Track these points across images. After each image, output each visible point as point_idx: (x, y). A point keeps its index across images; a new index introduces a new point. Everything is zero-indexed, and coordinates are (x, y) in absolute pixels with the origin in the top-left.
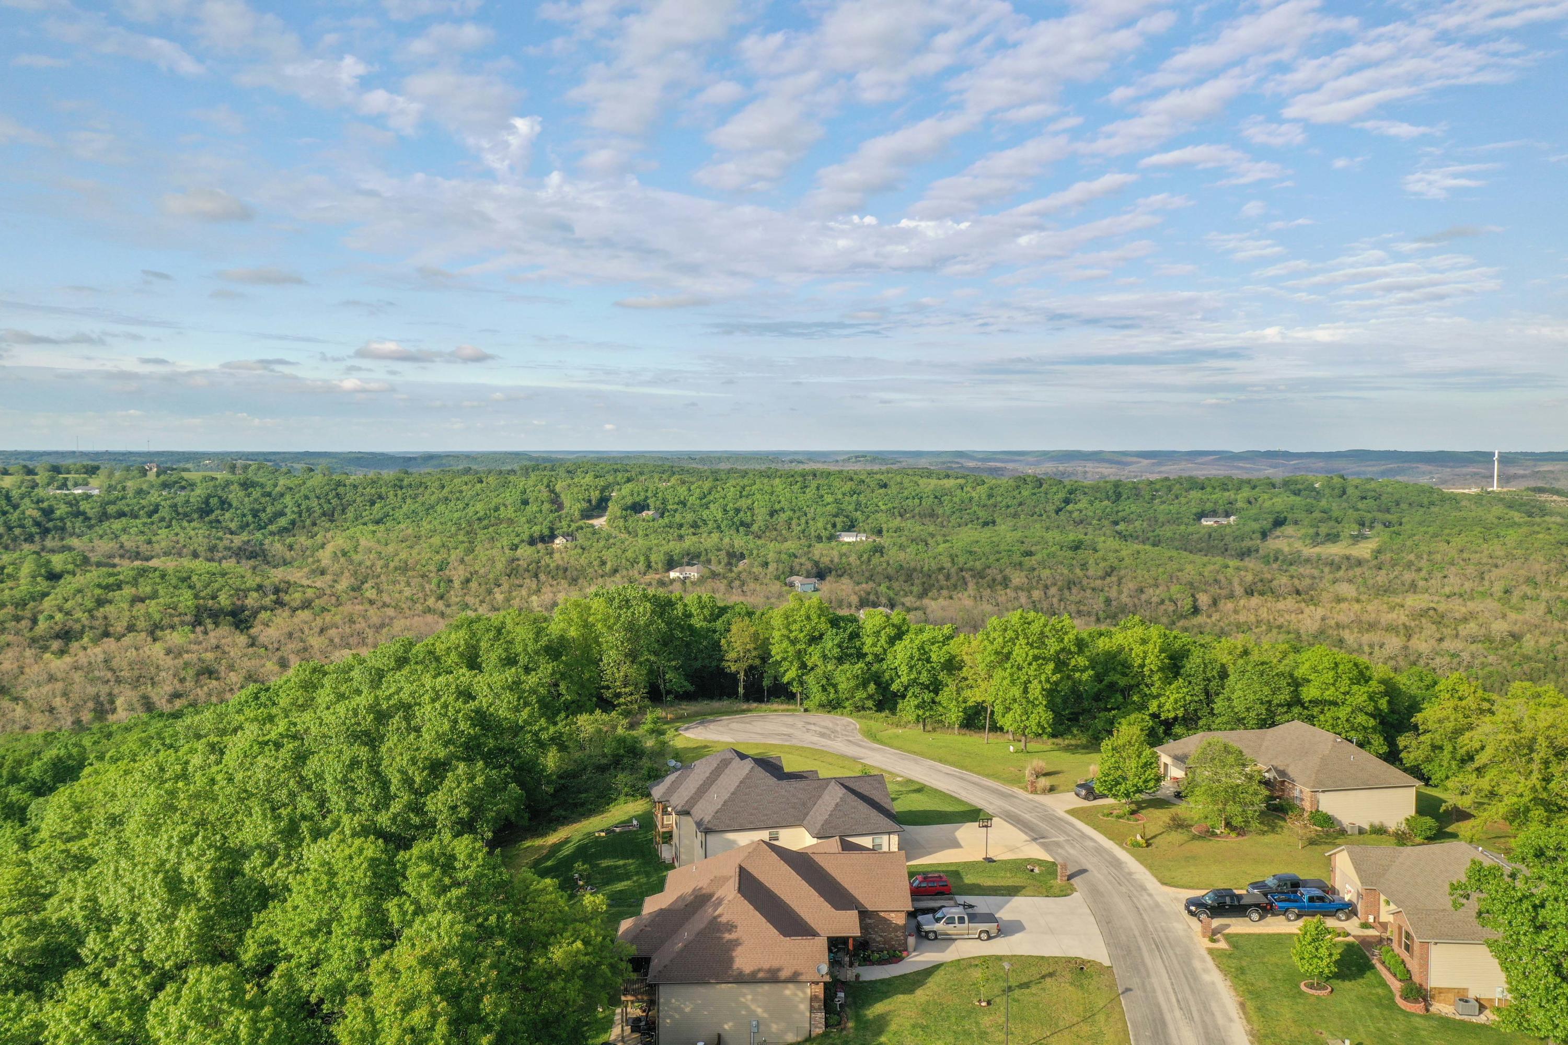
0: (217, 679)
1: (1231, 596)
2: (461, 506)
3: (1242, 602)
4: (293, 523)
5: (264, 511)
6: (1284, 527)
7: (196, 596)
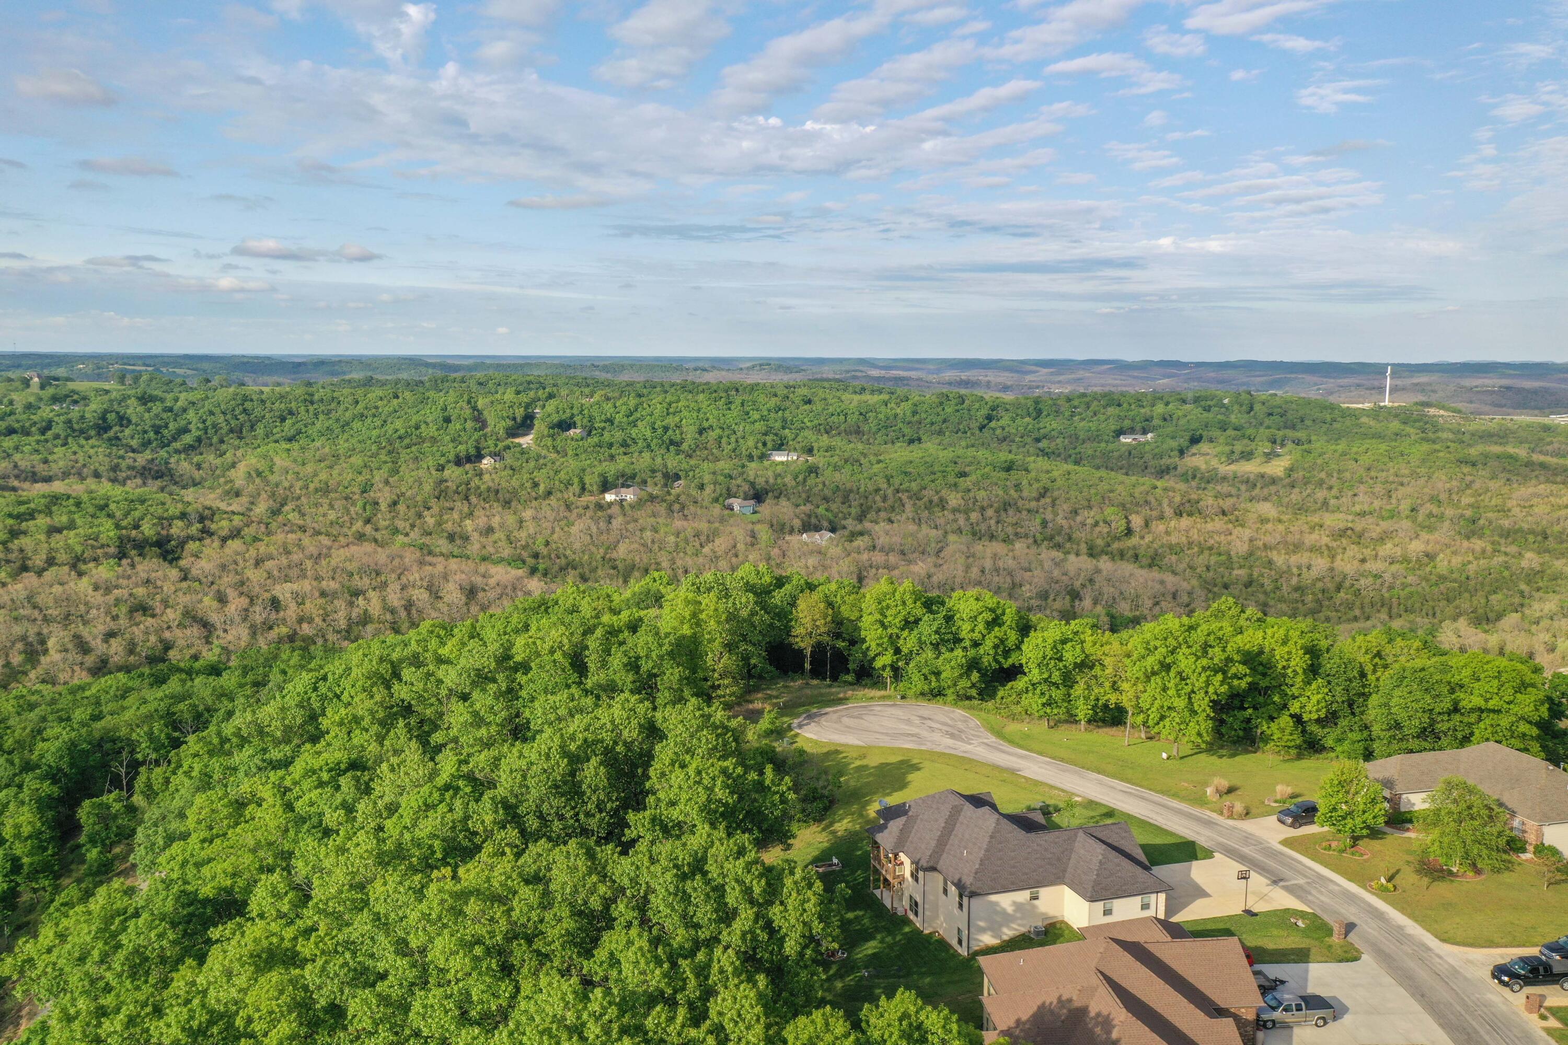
0: (153, 616)
1: (1161, 517)
2: (378, 423)
3: (1173, 524)
4: (199, 440)
5: (166, 427)
6: (1200, 445)
7: (117, 526)
